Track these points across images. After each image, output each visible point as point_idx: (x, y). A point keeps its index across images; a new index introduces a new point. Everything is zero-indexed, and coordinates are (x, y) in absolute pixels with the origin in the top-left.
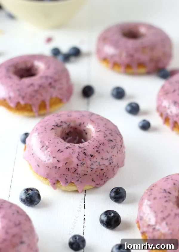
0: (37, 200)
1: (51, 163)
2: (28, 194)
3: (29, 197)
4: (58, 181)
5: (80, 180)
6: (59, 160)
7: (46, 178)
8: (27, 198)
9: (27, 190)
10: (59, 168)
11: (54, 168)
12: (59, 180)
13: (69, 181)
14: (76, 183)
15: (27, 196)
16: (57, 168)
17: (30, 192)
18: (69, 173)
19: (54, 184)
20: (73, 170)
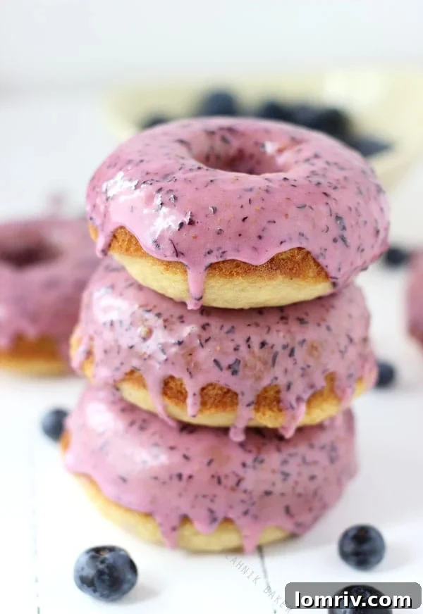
0: (129, 576)
1: (162, 467)
2: (102, 562)
3: (106, 570)
4: (185, 519)
5: (253, 510)
6: (188, 454)
7: (149, 515)
8: (100, 573)
9: (97, 551)
10: (190, 477)
11: (175, 481)
12: (191, 516)
13: (220, 515)
14: (242, 522)
15: (101, 567)
16: (185, 477)
17: (107, 555)
18: (219, 491)
19: (174, 529)
20: (232, 481)
